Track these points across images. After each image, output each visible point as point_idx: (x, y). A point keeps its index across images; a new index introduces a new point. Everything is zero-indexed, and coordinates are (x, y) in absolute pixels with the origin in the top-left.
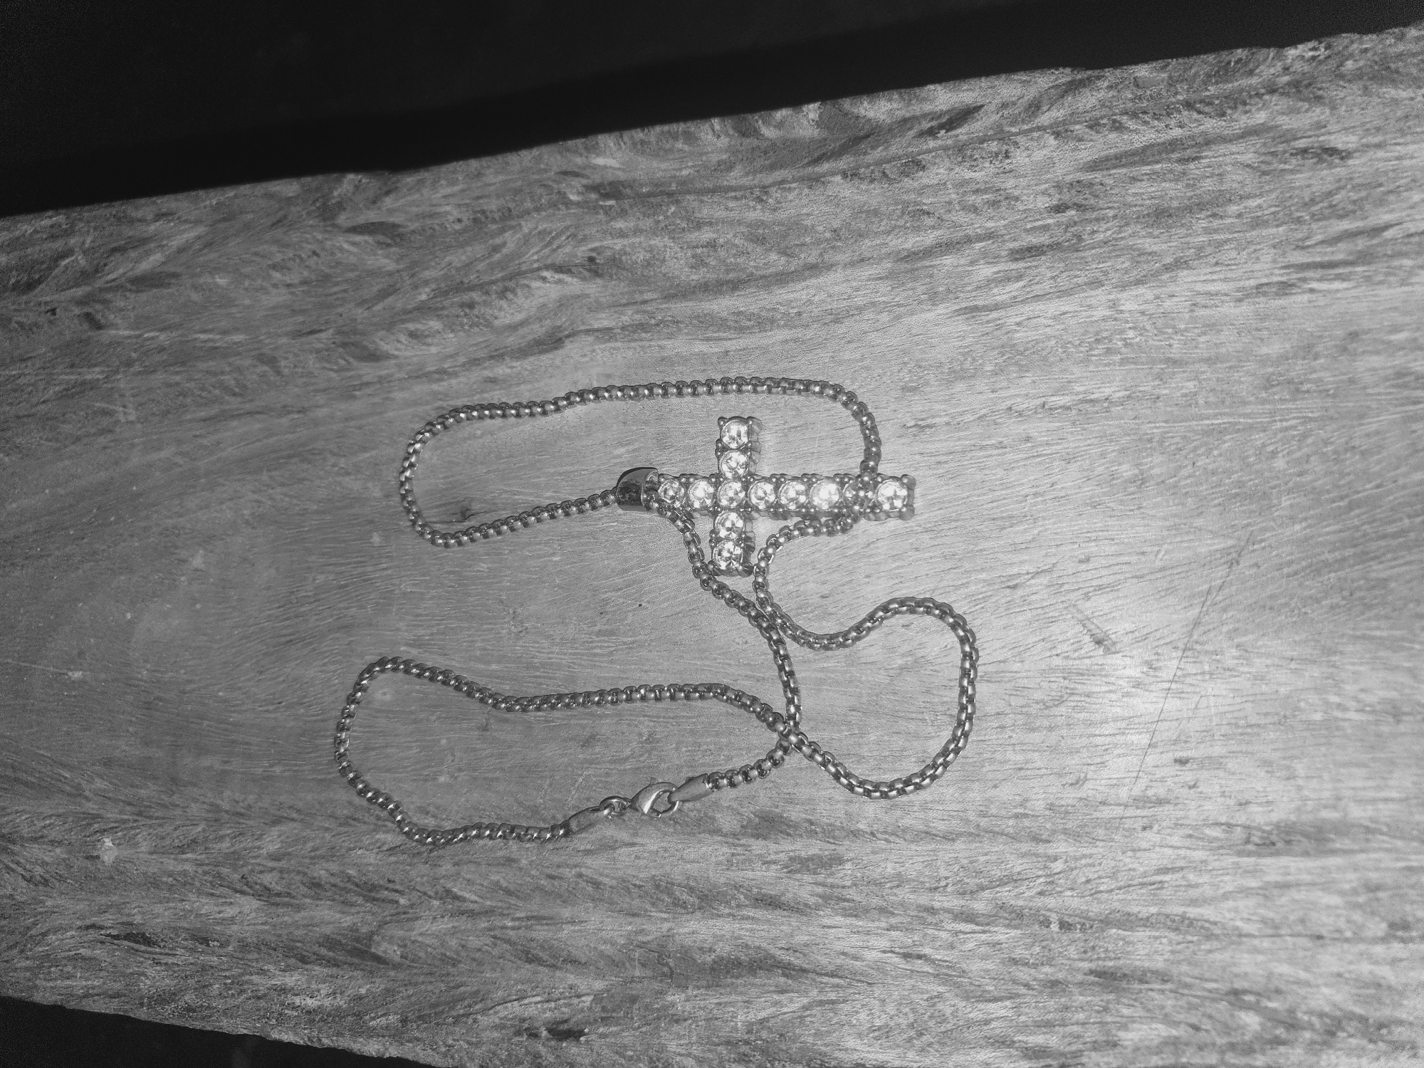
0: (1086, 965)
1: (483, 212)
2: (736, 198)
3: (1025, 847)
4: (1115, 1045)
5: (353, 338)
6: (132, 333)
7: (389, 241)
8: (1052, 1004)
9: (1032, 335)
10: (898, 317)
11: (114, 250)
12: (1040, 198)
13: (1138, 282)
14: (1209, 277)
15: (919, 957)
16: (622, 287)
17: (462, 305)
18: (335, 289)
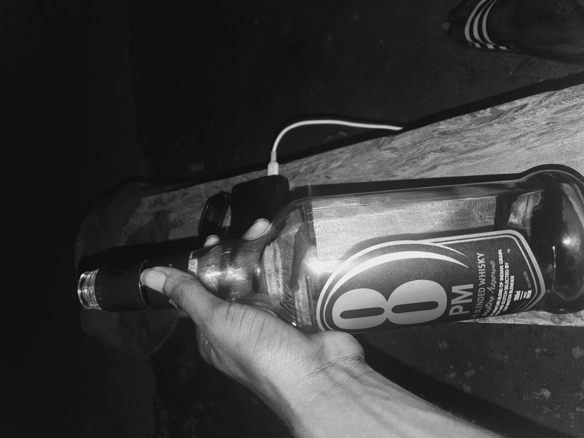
1: (416, 142)
2: (473, 131)
5: (389, 173)
7: (394, 151)
9: (544, 152)
10: (513, 152)
11: (331, 162)
12: (543, 122)
13: (568, 137)
17: (413, 163)
18: (383, 163)
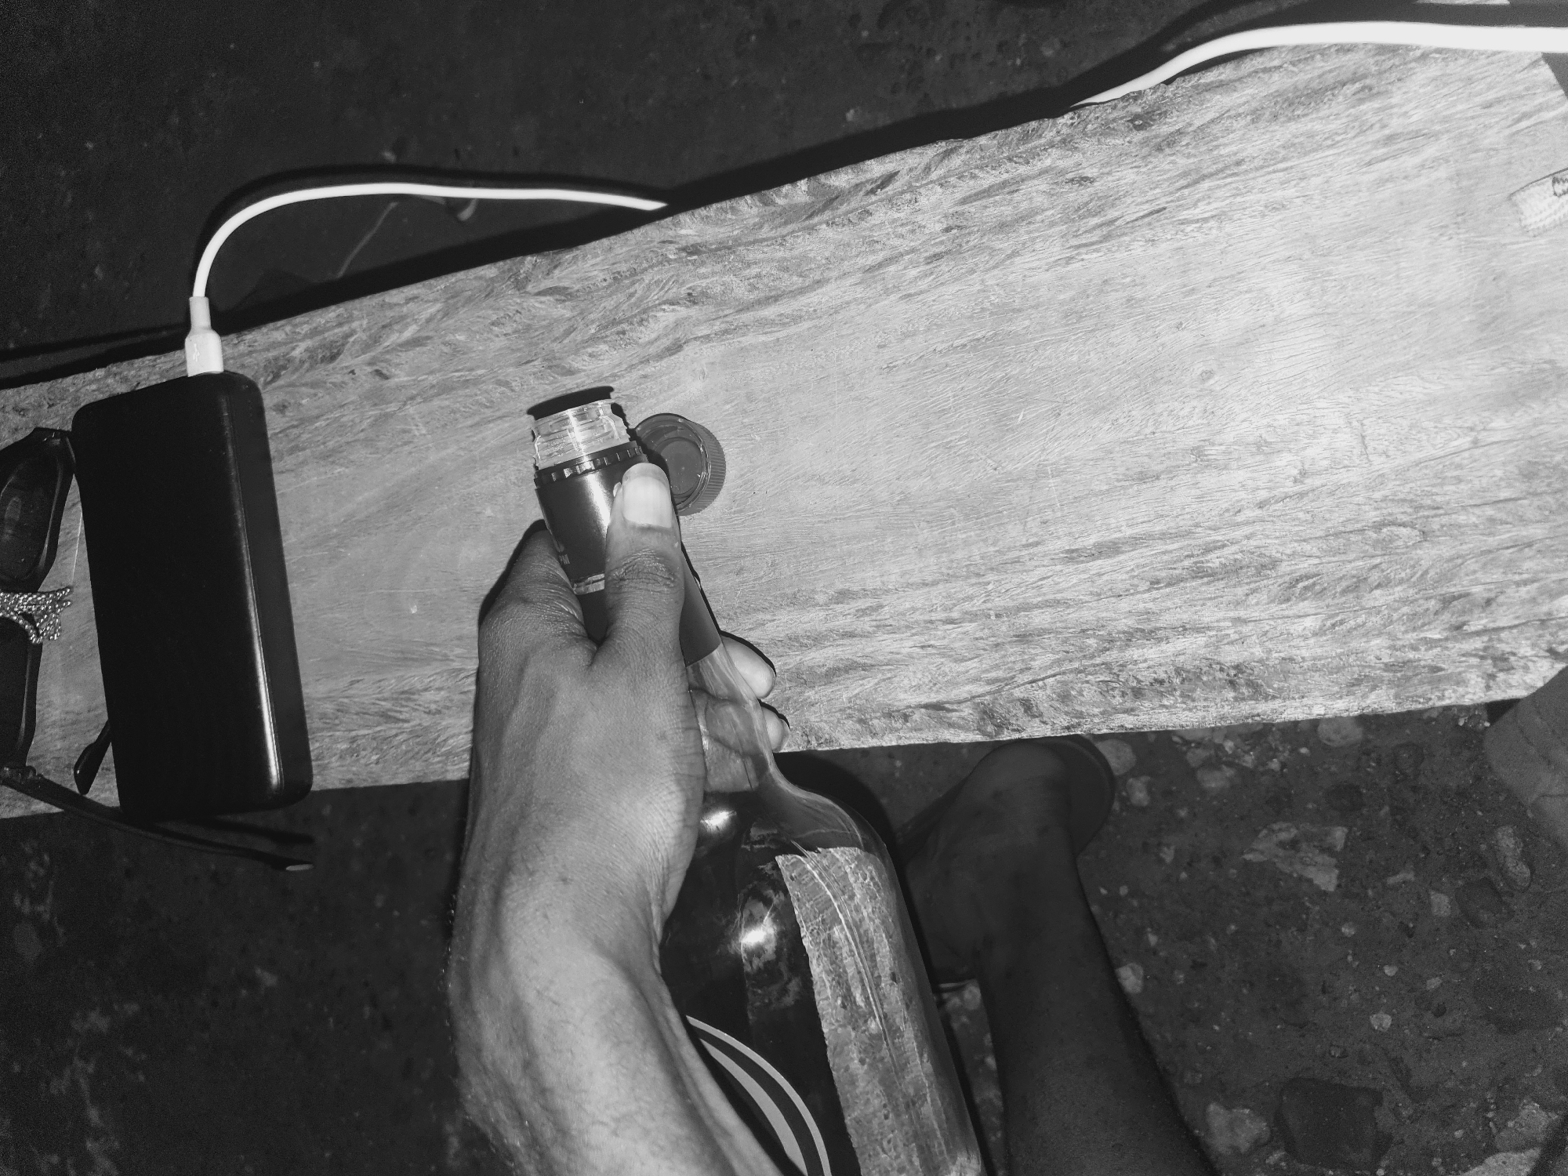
0: (1012, 633)
1: (619, 273)
2: (767, 245)
3: (973, 580)
4: (1030, 669)
5: (555, 363)
6: (409, 378)
7: (563, 298)
8: (997, 656)
10: (870, 306)
11: (384, 327)
12: (937, 225)
14: (1031, 259)
15: (929, 646)
16: (711, 308)
17: (618, 333)
